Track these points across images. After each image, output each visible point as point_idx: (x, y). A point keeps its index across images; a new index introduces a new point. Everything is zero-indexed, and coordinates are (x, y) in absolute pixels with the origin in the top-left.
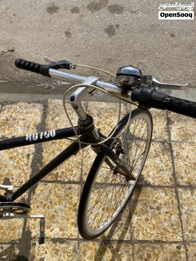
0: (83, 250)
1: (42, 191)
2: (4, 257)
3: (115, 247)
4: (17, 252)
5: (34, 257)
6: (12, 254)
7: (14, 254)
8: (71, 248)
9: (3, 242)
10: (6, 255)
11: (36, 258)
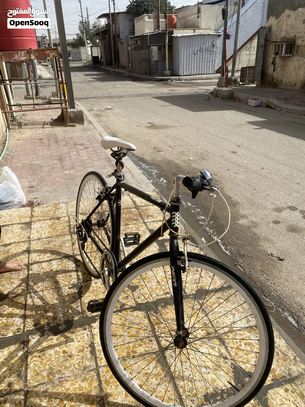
1: (138, 316)
2: (70, 311)
4: (76, 318)
5: (73, 333)
6: (74, 316)
7: (74, 317)
9: (83, 305)
10: (72, 311)
11: (73, 335)
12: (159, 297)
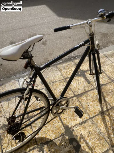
0: (96, 121)
3: (107, 113)
4: (67, 138)
8: (90, 123)
9: (57, 137)
10: (63, 142)
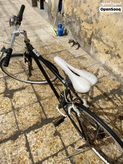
12: (41, 128)
